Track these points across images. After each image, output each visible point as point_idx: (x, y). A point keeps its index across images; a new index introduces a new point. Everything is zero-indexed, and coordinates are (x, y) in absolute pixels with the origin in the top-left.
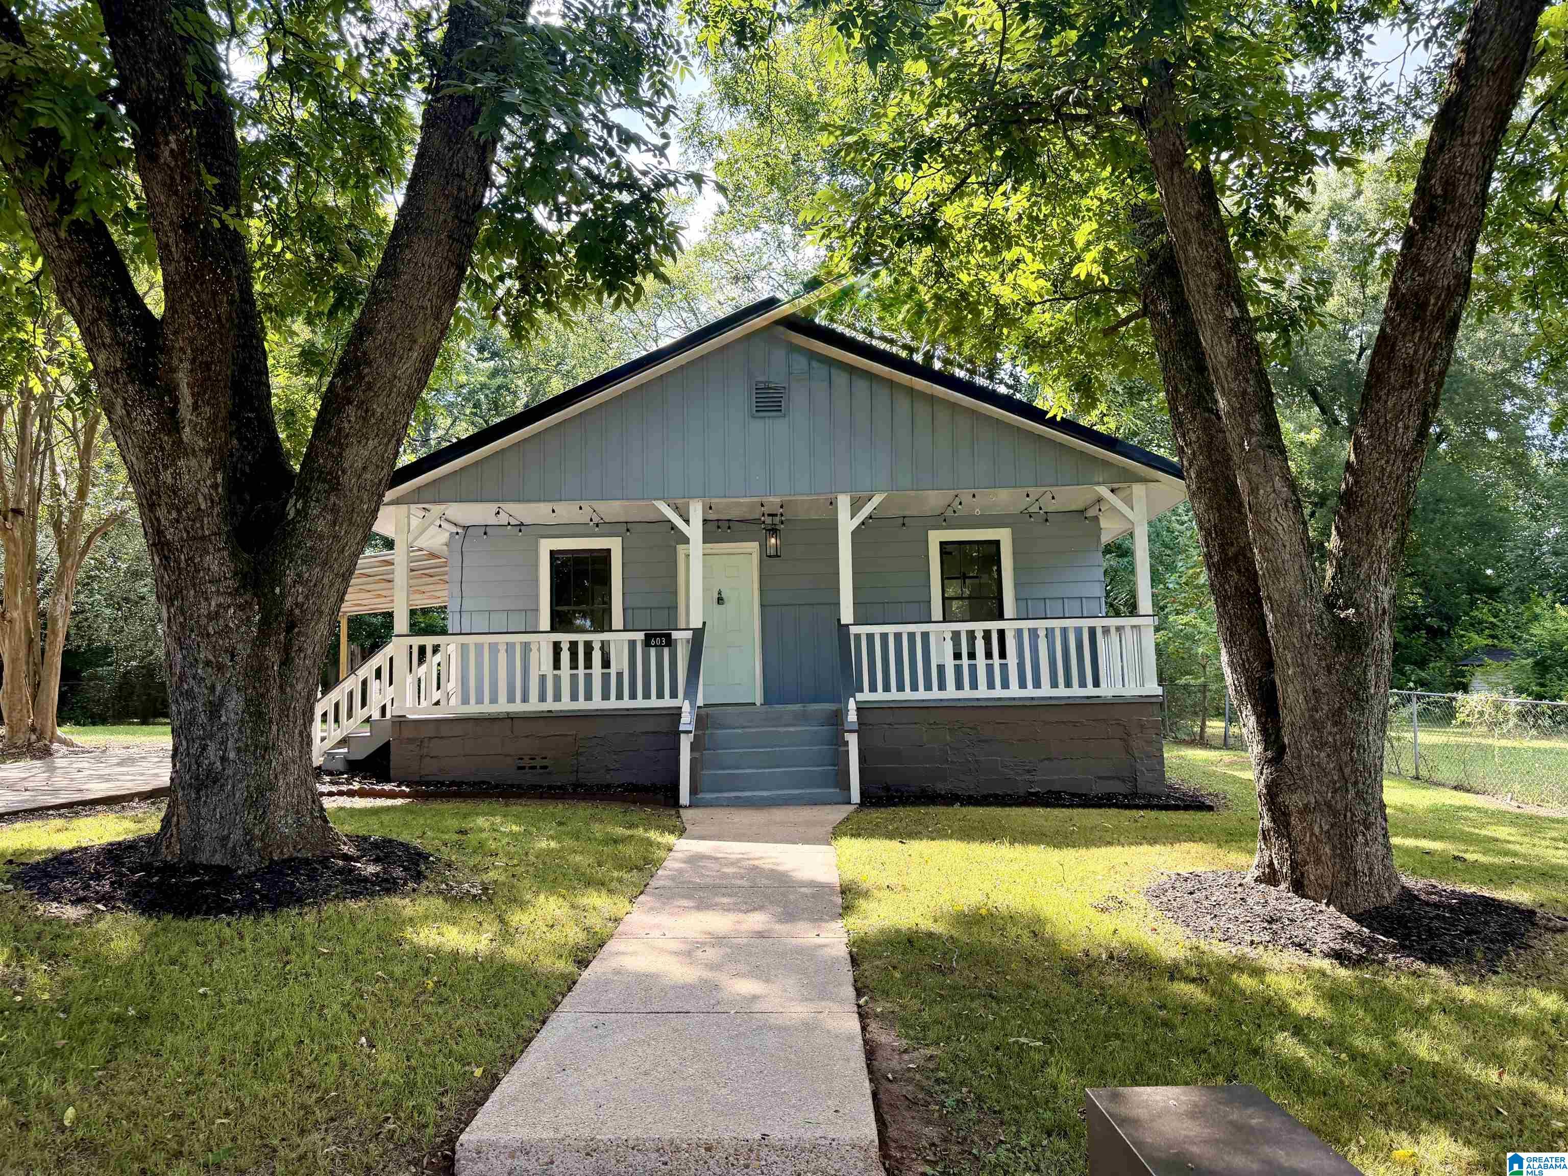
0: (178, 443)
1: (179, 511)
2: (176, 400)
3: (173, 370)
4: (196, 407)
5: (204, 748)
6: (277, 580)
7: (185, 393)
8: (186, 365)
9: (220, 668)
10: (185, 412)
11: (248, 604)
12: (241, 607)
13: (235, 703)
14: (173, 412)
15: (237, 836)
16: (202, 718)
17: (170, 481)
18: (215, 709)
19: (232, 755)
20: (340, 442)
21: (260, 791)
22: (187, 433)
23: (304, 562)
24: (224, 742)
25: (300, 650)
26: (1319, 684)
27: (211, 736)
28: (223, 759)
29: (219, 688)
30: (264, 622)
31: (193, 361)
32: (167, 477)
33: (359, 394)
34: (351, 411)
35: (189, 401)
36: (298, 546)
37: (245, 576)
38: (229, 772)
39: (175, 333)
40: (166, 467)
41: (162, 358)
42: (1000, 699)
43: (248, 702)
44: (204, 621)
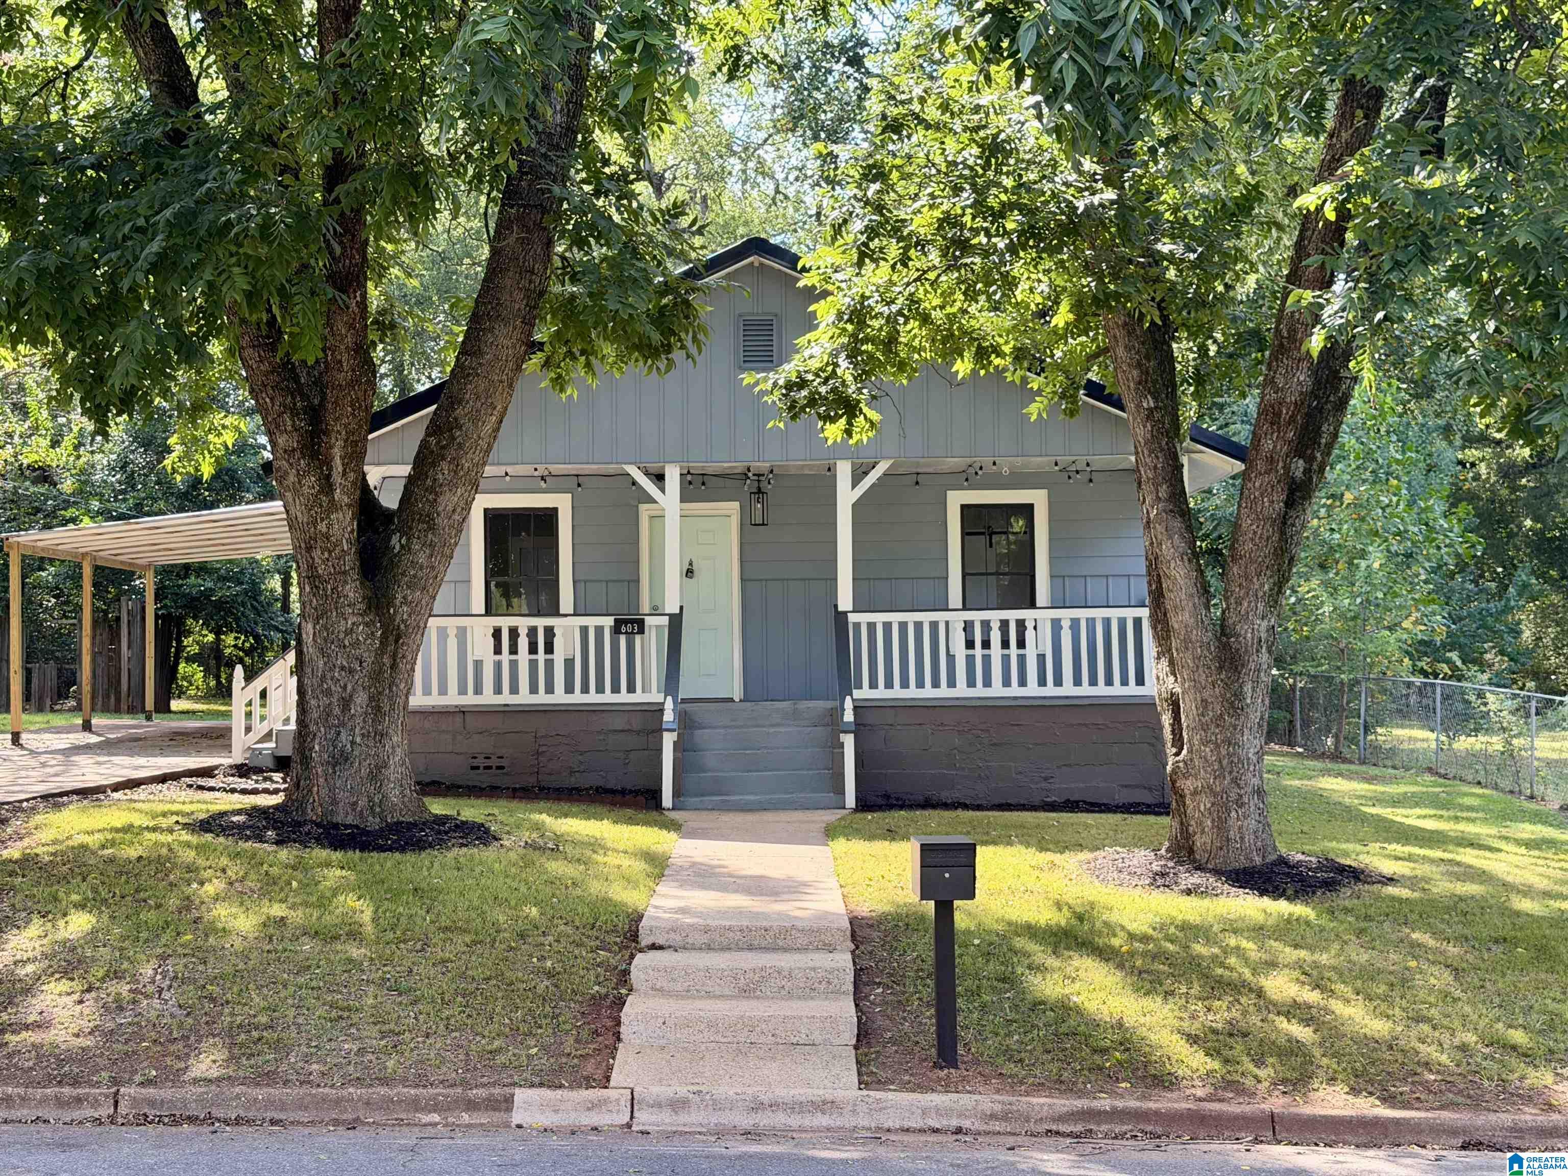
0: (332, 501)
1: (330, 552)
2: (330, 469)
3: (331, 447)
4: (344, 473)
5: (339, 734)
6: (390, 604)
7: (338, 463)
8: (340, 443)
9: (351, 671)
10: (337, 478)
11: (373, 622)
12: (367, 625)
13: (361, 699)
14: (329, 477)
15: (362, 803)
16: (337, 711)
17: (324, 530)
18: (346, 703)
19: (358, 740)
20: (435, 491)
21: (379, 768)
22: (337, 494)
23: (409, 587)
24: (352, 729)
25: (404, 657)
26: (1206, 695)
27: (343, 724)
28: (353, 743)
29: (349, 687)
30: (384, 637)
31: (346, 441)
32: (322, 527)
33: (451, 453)
34: (444, 465)
35: (340, 469)
36: (403, 574)
37: (370, 599)
38: (356, 753)
39: (336, 419)
40: (322, 520)
41: (324, 438)
42: (1015, 698)
43: (371, 699)
44: (342, 636)
